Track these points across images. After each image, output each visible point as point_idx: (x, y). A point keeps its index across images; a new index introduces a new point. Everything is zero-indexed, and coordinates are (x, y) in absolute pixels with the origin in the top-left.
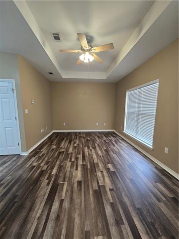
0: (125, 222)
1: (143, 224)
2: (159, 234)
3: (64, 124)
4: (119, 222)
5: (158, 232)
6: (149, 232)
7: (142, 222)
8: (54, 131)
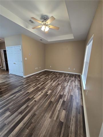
0: (23, 114)
1: (28, 120)
2: (28, 128)
3: (51, 67)
4: (21, 113)
5: (29, 127)
6: (26, 124)
7: (29, 119)
8: (46, 70)
